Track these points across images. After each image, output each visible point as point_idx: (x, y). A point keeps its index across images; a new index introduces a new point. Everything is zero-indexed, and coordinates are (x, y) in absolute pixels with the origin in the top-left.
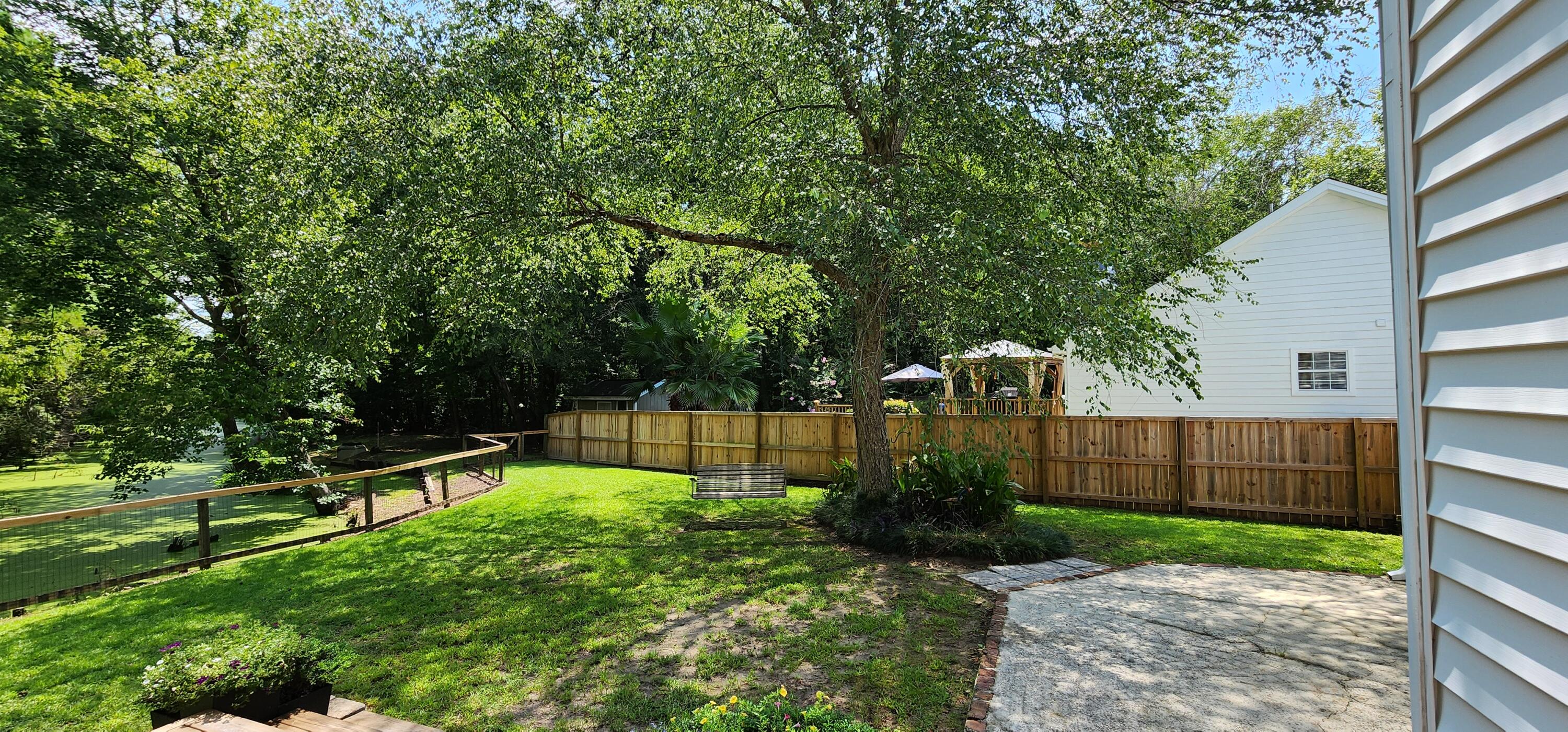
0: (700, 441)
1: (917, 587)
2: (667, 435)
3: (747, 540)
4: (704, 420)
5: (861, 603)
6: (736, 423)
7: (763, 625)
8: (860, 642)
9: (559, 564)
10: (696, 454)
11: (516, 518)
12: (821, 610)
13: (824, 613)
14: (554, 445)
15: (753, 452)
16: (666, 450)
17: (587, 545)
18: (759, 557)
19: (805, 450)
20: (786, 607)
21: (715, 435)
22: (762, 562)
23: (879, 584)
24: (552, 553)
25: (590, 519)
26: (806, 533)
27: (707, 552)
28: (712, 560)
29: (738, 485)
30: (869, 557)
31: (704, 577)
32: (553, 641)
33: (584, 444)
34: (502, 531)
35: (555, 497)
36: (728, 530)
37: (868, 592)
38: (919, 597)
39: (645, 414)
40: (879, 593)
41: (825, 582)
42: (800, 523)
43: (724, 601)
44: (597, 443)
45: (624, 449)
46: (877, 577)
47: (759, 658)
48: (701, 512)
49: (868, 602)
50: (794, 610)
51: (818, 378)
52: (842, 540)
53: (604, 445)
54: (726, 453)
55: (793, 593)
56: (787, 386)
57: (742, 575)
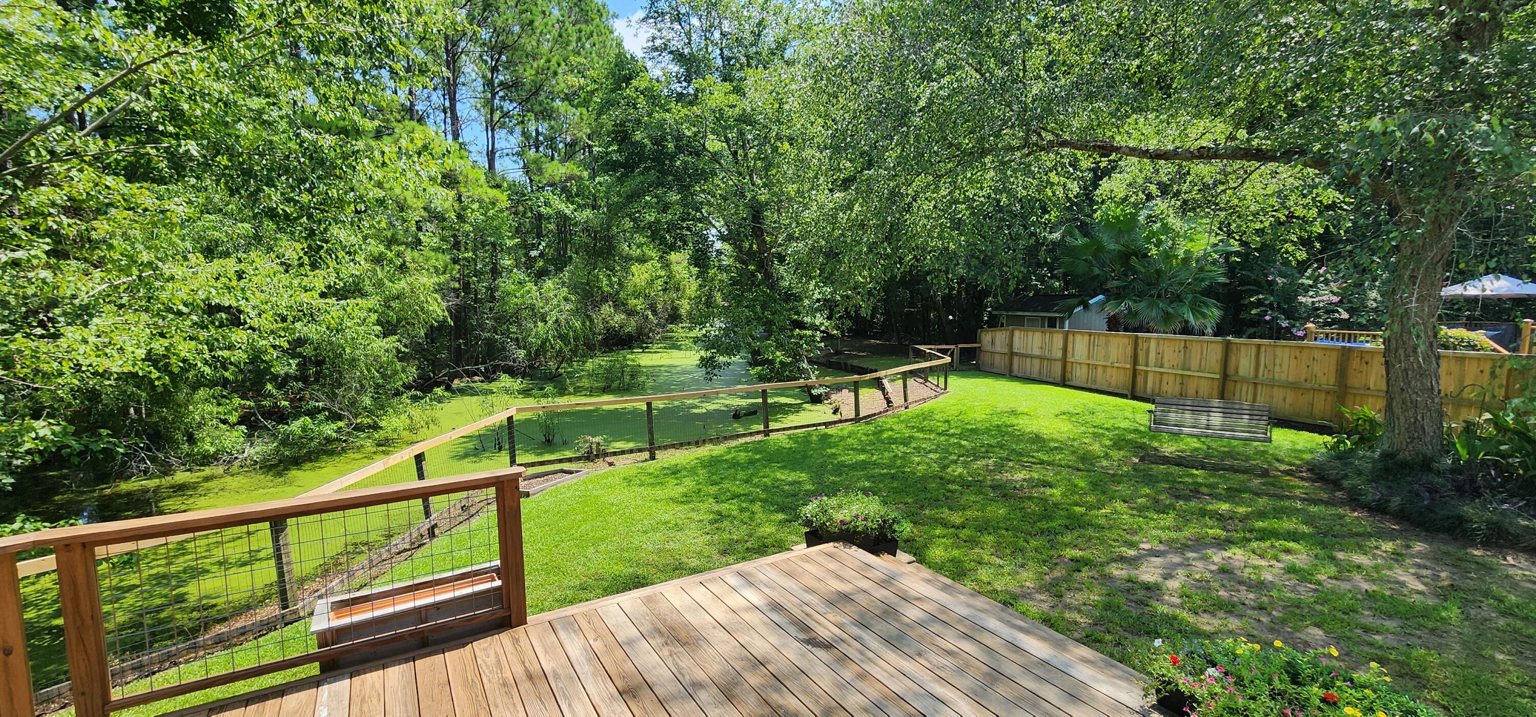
0: (1147, 365)
1: (1484, 581)
2: (1106, 357)
3: (1218, 483)
4: (1153, 344)
5: (1390, 582)
6: (1195, 350)
7: (1253, 576)
8: (1390, 624)
9: (1020, 476)
10: (1140, 379)
11: (970, 427)
12: (1330, 578)
13: (1334, 582)
14: (985, 358)
15: (1216, 383)
16: (1104, 372)
17: (1042, 462)
18: (1237, 504)
19: (1294, 386)
20: (1281, 565)
21: (1165, 360)
22: (1242, 510)
23: (1419, 566)
24: (1011, 464)
25: (1037, 436)
26: (1299, 487)
27: (1170, 488)
28: (1178, 497)
29: (1205, 422)
30: (1400, 531)
31: (1172, 514)
32: (1034, 543)
33: (1016, 359)
34: (961, 436)
35: (998, 410)
36: (1193, 468)
37: (1399, 571)
38: (1487, 594)
39: (1083, 334)
40: (1419, 577)
41: (1333, 548)
42: (1287, 473)
43: (1199, 544)
44: (1029, 360)
45: (1057, 368)
46: (1413, 556)
47: (1254, 608)
48: (1156, 444)
49: (1403, 584)
50: (1291, 570)
51: (1311, 293)
52: (1354, 501)
53: (1036, 362)
54: (1179, 380)
55: (1288, 551)
56: (1259, 303)
57: (1218, 519)
